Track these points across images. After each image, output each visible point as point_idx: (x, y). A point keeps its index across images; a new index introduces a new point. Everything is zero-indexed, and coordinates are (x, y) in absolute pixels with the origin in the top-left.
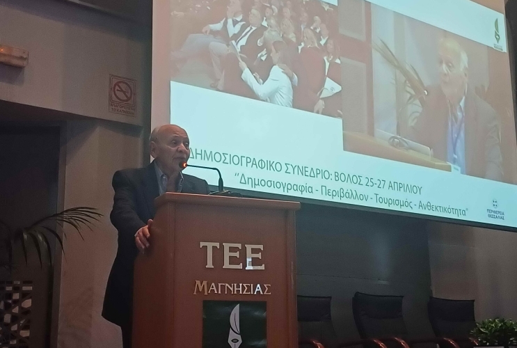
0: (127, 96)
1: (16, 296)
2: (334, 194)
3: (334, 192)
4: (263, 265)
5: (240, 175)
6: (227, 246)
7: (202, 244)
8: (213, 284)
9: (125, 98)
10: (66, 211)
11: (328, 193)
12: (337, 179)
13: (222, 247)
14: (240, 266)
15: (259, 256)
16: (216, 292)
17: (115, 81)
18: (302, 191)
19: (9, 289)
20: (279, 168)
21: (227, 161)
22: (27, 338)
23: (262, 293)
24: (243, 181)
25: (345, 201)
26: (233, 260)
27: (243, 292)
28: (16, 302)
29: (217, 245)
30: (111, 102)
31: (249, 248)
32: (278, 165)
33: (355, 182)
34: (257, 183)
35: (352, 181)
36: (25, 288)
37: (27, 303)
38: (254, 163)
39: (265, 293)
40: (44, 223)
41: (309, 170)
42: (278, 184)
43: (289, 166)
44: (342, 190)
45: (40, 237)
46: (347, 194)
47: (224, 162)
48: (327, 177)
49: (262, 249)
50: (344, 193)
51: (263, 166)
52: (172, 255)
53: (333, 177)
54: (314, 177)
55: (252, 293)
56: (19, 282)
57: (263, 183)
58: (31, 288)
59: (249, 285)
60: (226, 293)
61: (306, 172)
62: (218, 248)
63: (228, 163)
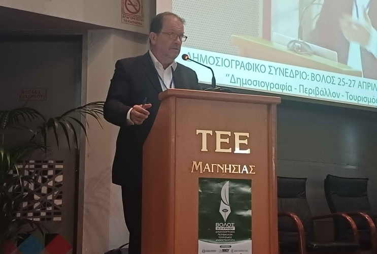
0: (135, 9)
1: (51, 173)
2: (311, 92)
5: (230, 76)
6: (218, 133)
7: (198, 132)
8: (207, 164)
9: (135, 11)
10: (89, 104)
11: (305, 91)
12: (313, 79)
13: (215, 134)
14: (230, 150)
15: (246, 142)
16: (209, 171)
18: (283, 90)
19: (45, 166)
20: (263, 70)
21: (220, 63)
22: (60, 206)
23: (247, 173)
24: (233, 81)
25: (320, 97)
26: (223, 145)
27: (232, 171)
28: (50, 177)
29: (211, 132)
30: (124, 15)
31: (237, 135)
33: (329, 82)
34: (244, 82)
35: (326, 81)
36: (57, 166)
37: (59, 178)
38: (242, 65)
39: (250, 173)
40: (71, 115)
41: (289, 71)
42: (263, 84)
43: (272, 68)
44: (317, 89)
45: (68, 125)
46: (322, 92)
47: (216, 65)
48: (304, 78)
49: (248, 137)
50: (319, 91)
51: (250, 68)
52: (173, 140)
53: (309, 77)
54: (294, 77)
55: (239, 172)
56: (52, 162)
57: (250, 82)
58: (61, 167)
59: (237, 166)
60: (218, 172)
61: (287, 74)
62: (212, 135)
63: (220, 66)
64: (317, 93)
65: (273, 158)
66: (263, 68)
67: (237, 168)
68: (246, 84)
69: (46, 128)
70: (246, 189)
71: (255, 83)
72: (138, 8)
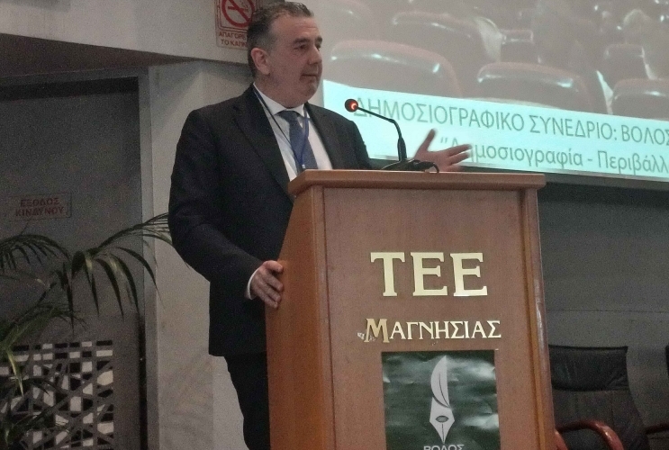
1: (87, 367)
2: (623, 164)
4: (485, 288)
6: (418, 257)
7: (374, 256)
8: (398, 324)
9: (243, 21)
10: (155, 219)
11: (610, 163)
12: (626, 137)
13: (410, 260)
14: (443, 292)
15: (476, 271)
16: (403, 337)
18: (562, 163)
19: (75, 355)
20: (518, 125)
21: (426, 117)
22: (111, 435)
23: (484, 336)
26: (430, 282)
27: (450, 334)
28: (87, 376)
29: (401, 256)
30: (220, 30)
31: (457, 258)
32: (517, 120)
33: (660, 141)
34: (480, 153)
35: (654, 140)
36: (101, 353)
37: (106, 378)
38: (474, 118)
39: (491, 336)
40: (118, 242)
41: (573, 124)
43: (537, 120)
44: (636, 158)
47: (419, 120)
48: (607, 135)
49: (481, 261)
50: (641, 161)
51: (490, 124)
52: (322, 275)
53: (618, 134)
54: (584, 136)
55: (467, 336)
56: (90, 344)
57: (491, 152)
58: (110, 353)
59: (461, 322)
60: (421, 338)
61: (569, 130)
62: (403, 261)
63: (426, 121)
64: (637, 165)
65: (538, 301)
66: (517, 121)
67: (461, 327)
68: (484, 156)
70: (485, 371)
71: (502, 152)
72: (249, 14)
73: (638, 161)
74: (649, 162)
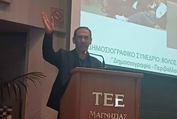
0: (59, 18)
1: (5, 113)
2: (161, 69)
3: (161, 68)
4: (124, 105)
5: (114, 59)
6: (106, 95)
7: (94, 93)
8: (98, 113)
9: (58, 19)
10: (29, 74)
11: (158, 68)
12: (163, 61)
13: (103, 95)
14: (112, 105)
15: (122, 100)
16: (100, 117)
17: (54, 10)
18: (145, 67)
20: (133, 56)
21: (108, 51)
24: (115, 61)
25: (167, 73)
26: (108, 102)
27: (113, 118)
28: (4, 116)
29: (101, 94)
31: (117, 96)
33: (172, 63)
34: (122, 63)
35: (171, 63)
36: (9, 110)
37: (10, 117)
38: (121, 52)
40: (18, 79)
41: (149, 56)
42: (133, 63)
43: (139, 55)
44: (165, 67)
45: (16, 86)
46: (168, 69)
47: (106, 52)
48: (158, 60)
49: (123, 97)
50: (167, 69)
51: (125, 54)
52: (79, 98)
53: (161, 60)
54: (151, 60)
55: (118, 118)
56: (6, 107)
57: (125, 63)
58: (11, 110)
59: (116, 114)
60: (105, 118)
61: (147, 58)
62: (102, 95)
63: (108, 52)
66: (133, 54)
67: (116, 116)
68: (123, 63)
69: (3, 88)
71: (128, 63)
72: (60, 17)
73: (166, 69)
74: (169, 69)
